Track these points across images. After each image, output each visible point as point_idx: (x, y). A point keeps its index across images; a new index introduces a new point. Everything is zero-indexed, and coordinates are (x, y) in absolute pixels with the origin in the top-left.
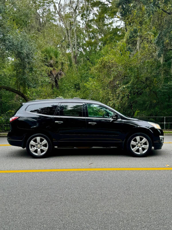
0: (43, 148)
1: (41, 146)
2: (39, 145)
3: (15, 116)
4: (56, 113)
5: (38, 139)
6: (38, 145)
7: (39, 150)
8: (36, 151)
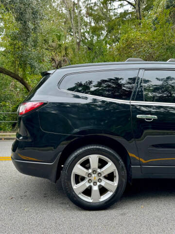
0: (104, 183)
1: (101, 178)
2: (96, 175)
3: (32, 99)
4: (134, 95)
5: (94, 159)
6: (93, 175)
7: (95, 188)
8: (88, 192)
